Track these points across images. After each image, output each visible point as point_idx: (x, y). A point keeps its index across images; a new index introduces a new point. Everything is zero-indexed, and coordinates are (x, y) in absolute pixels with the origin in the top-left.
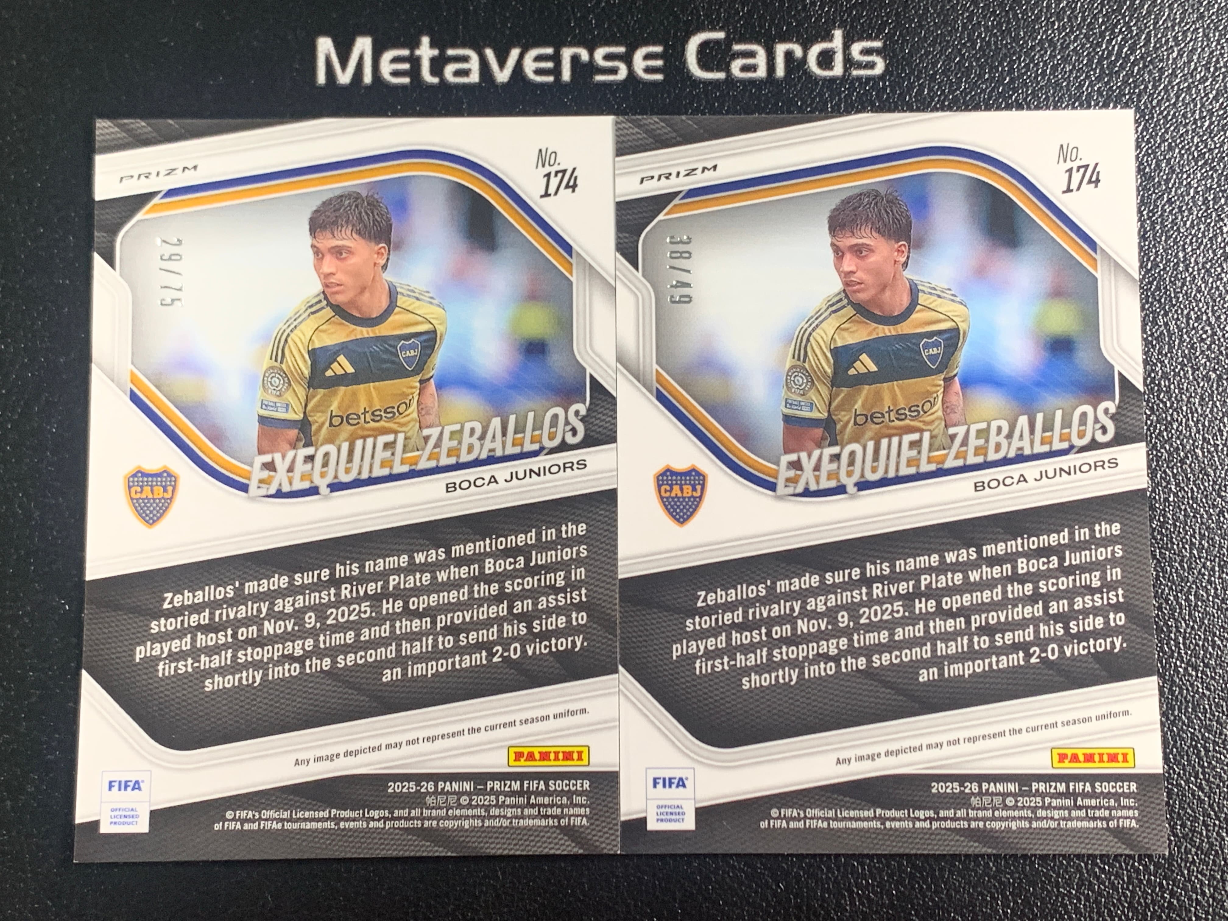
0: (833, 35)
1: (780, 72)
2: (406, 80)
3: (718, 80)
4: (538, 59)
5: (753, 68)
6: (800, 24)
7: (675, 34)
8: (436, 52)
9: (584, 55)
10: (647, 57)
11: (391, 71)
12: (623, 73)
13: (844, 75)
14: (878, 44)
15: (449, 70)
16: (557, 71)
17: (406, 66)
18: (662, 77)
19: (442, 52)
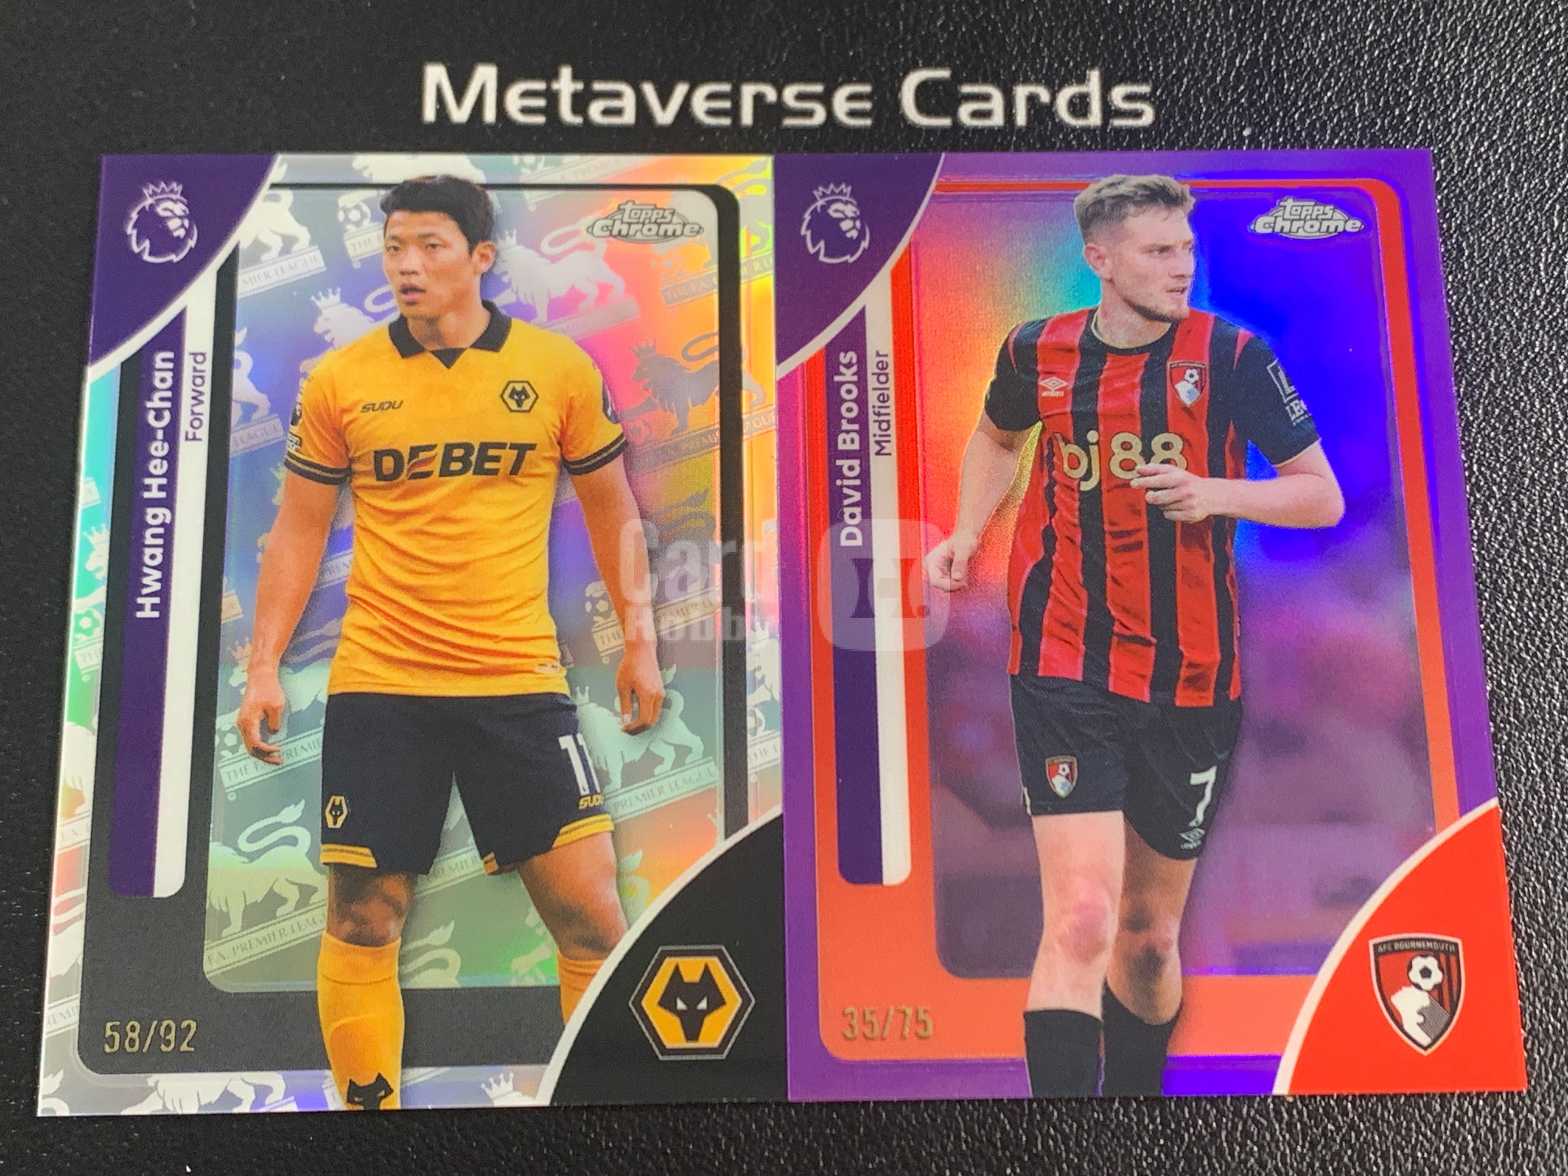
0: (1088, 77)
2: (540, 120)
3: (941, 128)
4: (711, 97)
5: (987, 114)
8: (580, 86)
9: (771, 94)
10: (852, 98)
11: (519, 107)
12: (820, 116)
13: (1103, 125)
14: (1145, 89)
15: (596, 108)
16: (735, 112)
17: (541, 103)
18: (867, 122)
19: (588, 85)
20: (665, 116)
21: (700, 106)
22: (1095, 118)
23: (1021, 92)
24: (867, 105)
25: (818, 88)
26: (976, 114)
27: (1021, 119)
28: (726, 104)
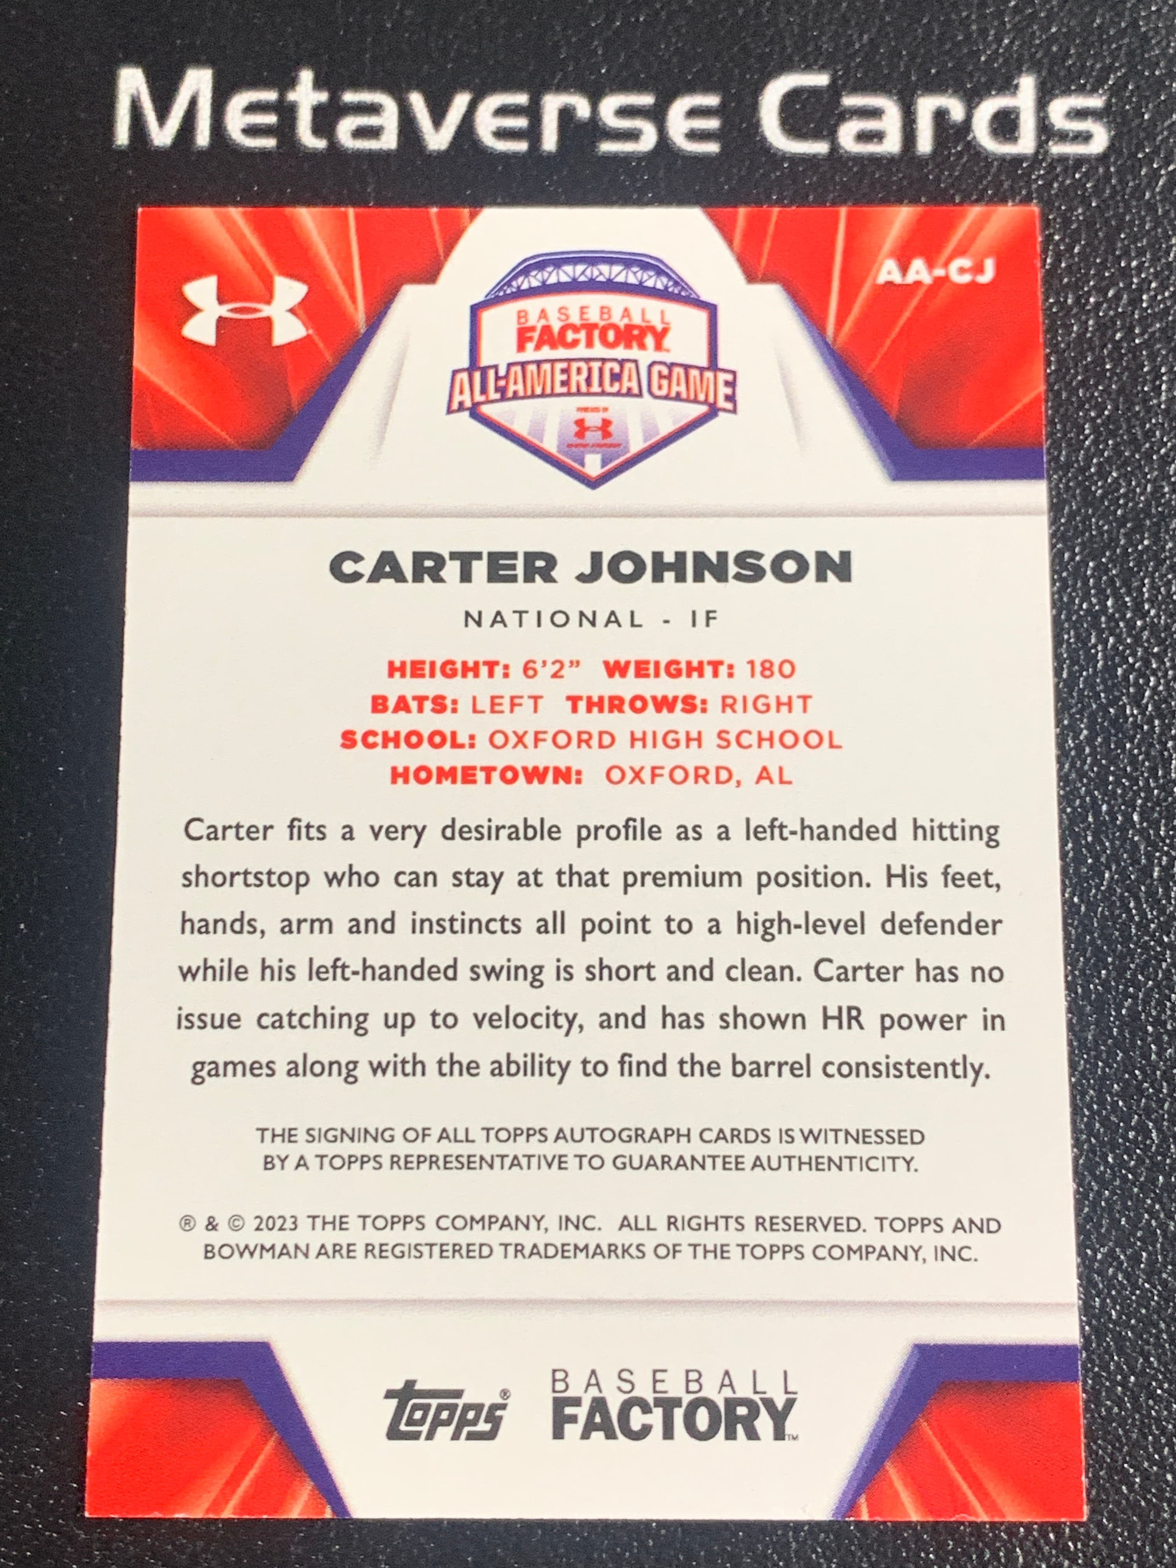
0: (1017, 87)
1: (925, 144)
2: (270, 143)
3: (815, 156)
4: (502, 111)
5: (878, 136)
6: (959, 66)
7: (742, 75)
8: (323, 97)
9: (582, 108)
10: (693, 113)
11: (242, 127)
12: (648, 140)
13: (1037, 153)
14: (1096, 102)
15: (345, 127)
16: (533, 134)
17: (271, 119)
18: (713, 147)
19: (334, 97)
20: (438, 139)
21: (486, 124)
22: (1026, 143)
23: (926, 106)
24: (713, 124)
25: (648, 100)
26: (862, 137)
28: (522, 123)
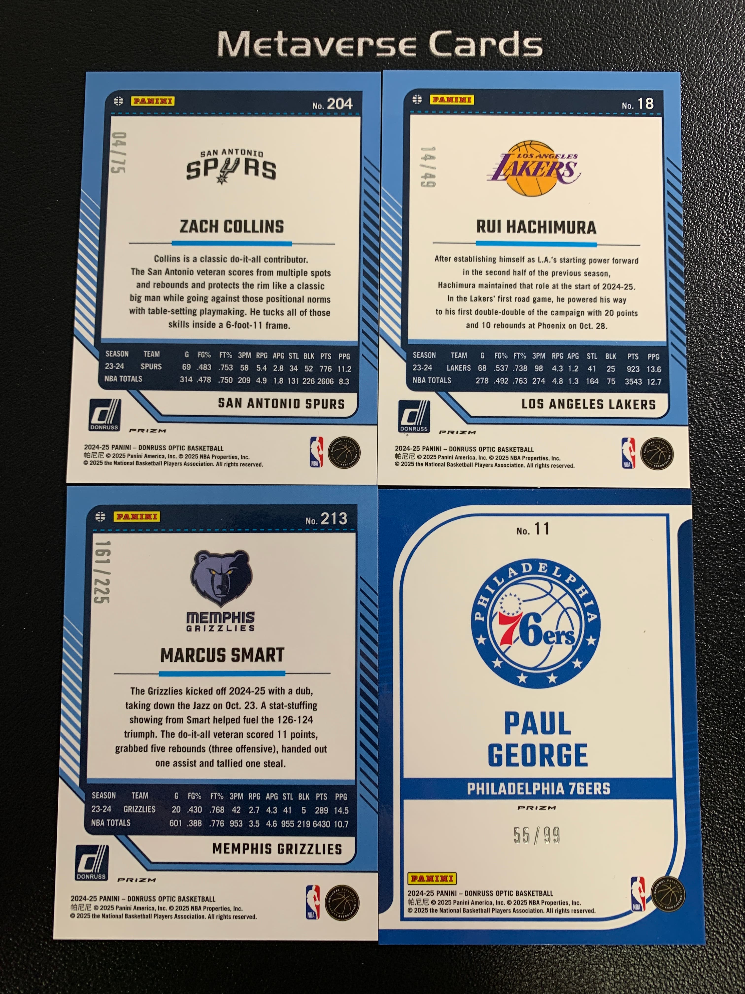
0: (513, 35)
2: (269, 55)
3: (447, 58)
4: (344, 44)
5: (467, 51)
8: (286, 39)
9: (371, 42)
10: (407, 43)
11: (260, 49)
12: (393, 52)
13: (519, 56)
14: (539, 39)
15: (293, 50)
16: (355, 51)
17: (269, 47)
18: (415, 55)
19: (289, 39)
20: (324, 53)
21: (339, 48)
22: (516, 53)
23: (483, 41)
24: (414, 47)
25: (393, 39)
26: (462, 51)
27: (483, 53)
28: (352, 47)
